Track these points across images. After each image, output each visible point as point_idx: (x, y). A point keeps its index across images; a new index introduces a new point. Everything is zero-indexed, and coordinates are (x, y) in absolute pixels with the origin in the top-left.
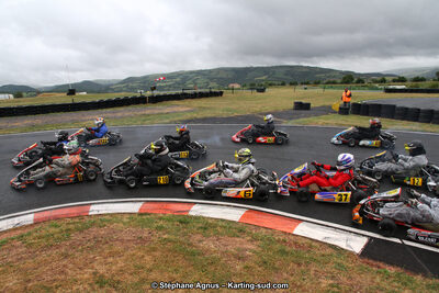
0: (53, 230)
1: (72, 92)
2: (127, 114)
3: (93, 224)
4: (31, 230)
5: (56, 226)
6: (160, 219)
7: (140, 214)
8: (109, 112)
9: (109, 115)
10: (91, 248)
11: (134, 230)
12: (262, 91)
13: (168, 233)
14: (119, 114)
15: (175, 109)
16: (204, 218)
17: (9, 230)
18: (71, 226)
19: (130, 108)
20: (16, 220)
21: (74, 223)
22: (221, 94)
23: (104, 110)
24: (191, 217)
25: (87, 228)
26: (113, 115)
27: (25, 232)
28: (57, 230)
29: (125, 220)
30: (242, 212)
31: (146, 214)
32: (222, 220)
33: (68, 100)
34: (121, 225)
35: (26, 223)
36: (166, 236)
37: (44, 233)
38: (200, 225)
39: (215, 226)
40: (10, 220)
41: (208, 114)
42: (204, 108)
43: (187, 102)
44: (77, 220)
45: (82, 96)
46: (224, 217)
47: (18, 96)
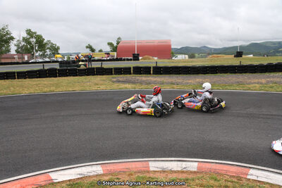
0: (212, 182)
1: (239, 54)
4: (194, 176)
5: (215, 180)
9: (275, 80)
17: (178, 171)
18: (229, 184)
20: (184, 164)
21: (232, 182)
23: (272, 74)
27: (190, 177)
28: (217, 183)
33: (236, 62)
35: (191, 170)
37: (204, 182)
40: (179, 163)
45: (249, 59)
47: (192, 56)
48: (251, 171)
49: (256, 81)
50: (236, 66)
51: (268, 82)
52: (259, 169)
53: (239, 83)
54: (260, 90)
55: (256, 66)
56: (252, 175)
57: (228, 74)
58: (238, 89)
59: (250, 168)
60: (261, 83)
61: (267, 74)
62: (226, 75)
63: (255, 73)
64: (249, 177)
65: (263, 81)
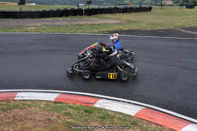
2: (64, 23)
3: (16, 107)
6: (70, 107)
7: (55, 102)
8: (49, 21)
9: (50, 23)
10: (8, 123)
11: (47, 113)
12: (191, 7)
13: (72, 118)
14: (58, 23)
15: (106, 21)
16: (105, 110)
19: (68, 18)
22: (150, 9)
23: (46, 19)
24: (96, 108)
25: (11, 109)
26: (52, 24)
29: (42, 106)
30: (139, 109)
31: (59, 103)
32: (120, 113)
34: (38, 109)
36: (70, 120)
38: (101, 115)
39: (113, 117)
41: (133, 27)
42: (132, 22)
43: (118, 15)
44: (4, 103)
45: (30, 7)
46: (122, 112)
48: (19, 94)
49: (34, 24)
50: (17, 12)
51: (42, 25)
52: (25, 92)
53: (19, 27)
54: (35, 32)
55: (34, 12)
56: (19, 97)
57: (11, 19)
58: (18, 32)
59: (19, 92)
60: (37, 26)
61: (42, 19)
62: (8, 20)
63: (33, 18)
64: (16, 99)
65: (39, 24)
